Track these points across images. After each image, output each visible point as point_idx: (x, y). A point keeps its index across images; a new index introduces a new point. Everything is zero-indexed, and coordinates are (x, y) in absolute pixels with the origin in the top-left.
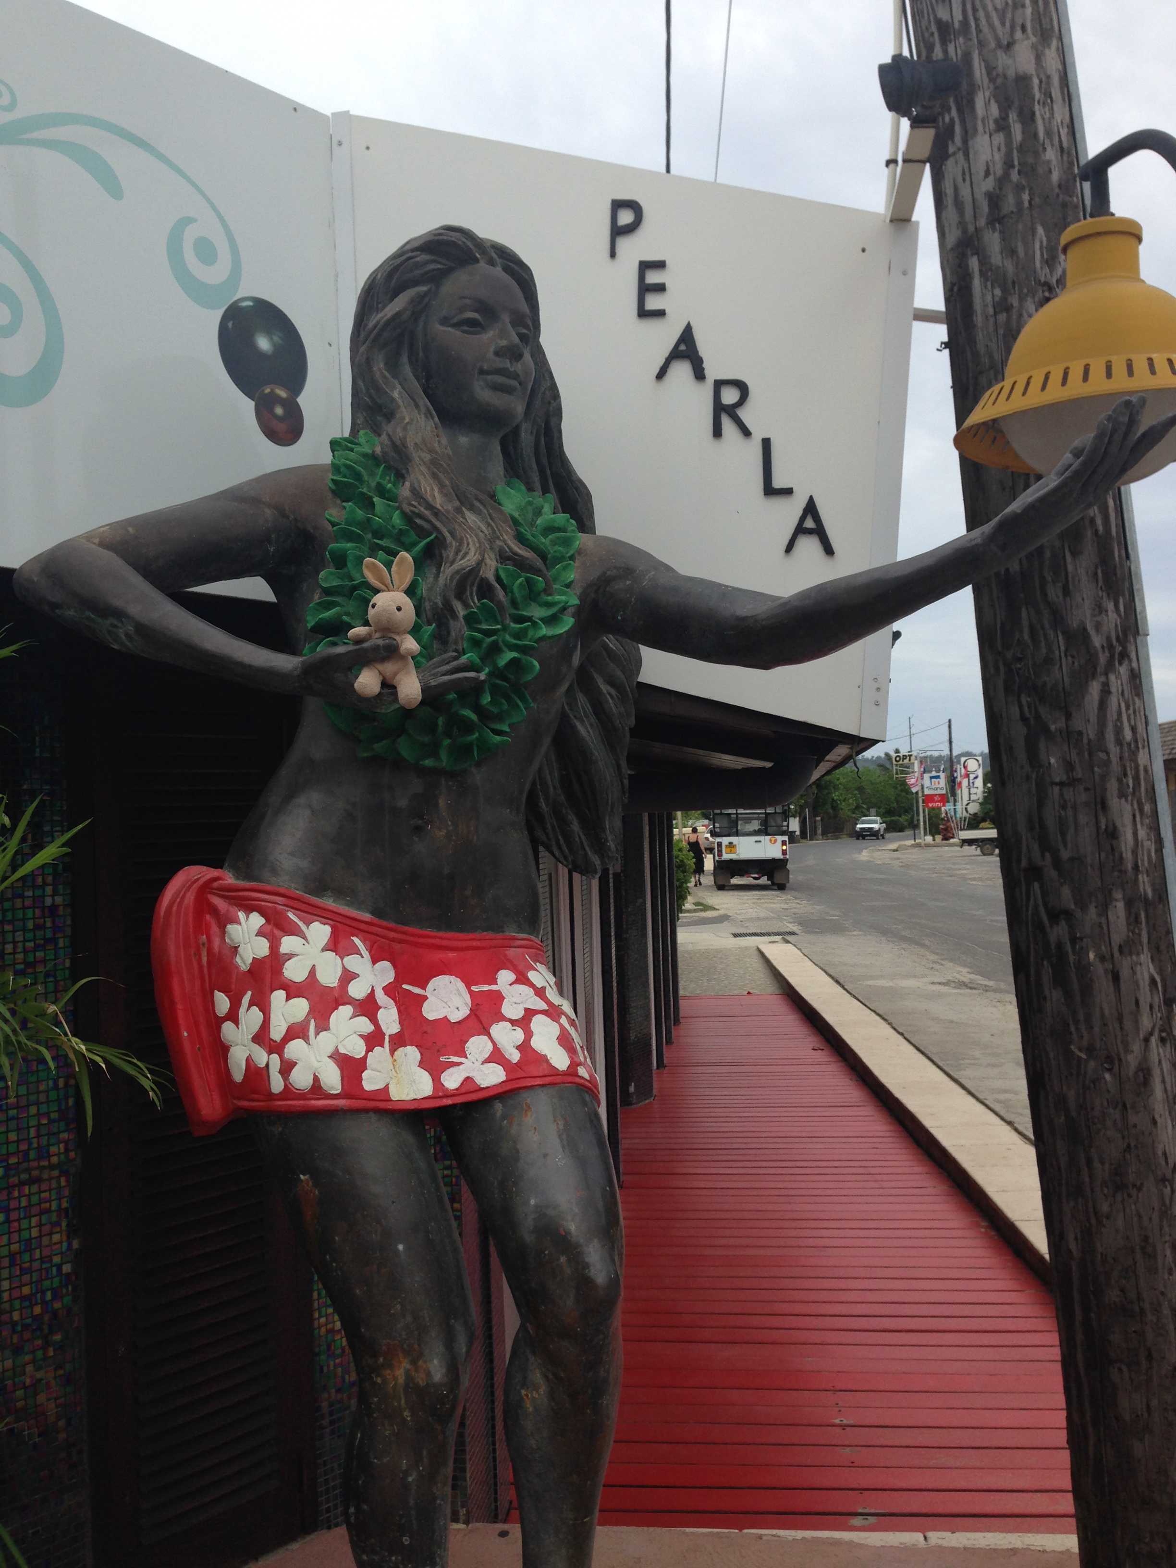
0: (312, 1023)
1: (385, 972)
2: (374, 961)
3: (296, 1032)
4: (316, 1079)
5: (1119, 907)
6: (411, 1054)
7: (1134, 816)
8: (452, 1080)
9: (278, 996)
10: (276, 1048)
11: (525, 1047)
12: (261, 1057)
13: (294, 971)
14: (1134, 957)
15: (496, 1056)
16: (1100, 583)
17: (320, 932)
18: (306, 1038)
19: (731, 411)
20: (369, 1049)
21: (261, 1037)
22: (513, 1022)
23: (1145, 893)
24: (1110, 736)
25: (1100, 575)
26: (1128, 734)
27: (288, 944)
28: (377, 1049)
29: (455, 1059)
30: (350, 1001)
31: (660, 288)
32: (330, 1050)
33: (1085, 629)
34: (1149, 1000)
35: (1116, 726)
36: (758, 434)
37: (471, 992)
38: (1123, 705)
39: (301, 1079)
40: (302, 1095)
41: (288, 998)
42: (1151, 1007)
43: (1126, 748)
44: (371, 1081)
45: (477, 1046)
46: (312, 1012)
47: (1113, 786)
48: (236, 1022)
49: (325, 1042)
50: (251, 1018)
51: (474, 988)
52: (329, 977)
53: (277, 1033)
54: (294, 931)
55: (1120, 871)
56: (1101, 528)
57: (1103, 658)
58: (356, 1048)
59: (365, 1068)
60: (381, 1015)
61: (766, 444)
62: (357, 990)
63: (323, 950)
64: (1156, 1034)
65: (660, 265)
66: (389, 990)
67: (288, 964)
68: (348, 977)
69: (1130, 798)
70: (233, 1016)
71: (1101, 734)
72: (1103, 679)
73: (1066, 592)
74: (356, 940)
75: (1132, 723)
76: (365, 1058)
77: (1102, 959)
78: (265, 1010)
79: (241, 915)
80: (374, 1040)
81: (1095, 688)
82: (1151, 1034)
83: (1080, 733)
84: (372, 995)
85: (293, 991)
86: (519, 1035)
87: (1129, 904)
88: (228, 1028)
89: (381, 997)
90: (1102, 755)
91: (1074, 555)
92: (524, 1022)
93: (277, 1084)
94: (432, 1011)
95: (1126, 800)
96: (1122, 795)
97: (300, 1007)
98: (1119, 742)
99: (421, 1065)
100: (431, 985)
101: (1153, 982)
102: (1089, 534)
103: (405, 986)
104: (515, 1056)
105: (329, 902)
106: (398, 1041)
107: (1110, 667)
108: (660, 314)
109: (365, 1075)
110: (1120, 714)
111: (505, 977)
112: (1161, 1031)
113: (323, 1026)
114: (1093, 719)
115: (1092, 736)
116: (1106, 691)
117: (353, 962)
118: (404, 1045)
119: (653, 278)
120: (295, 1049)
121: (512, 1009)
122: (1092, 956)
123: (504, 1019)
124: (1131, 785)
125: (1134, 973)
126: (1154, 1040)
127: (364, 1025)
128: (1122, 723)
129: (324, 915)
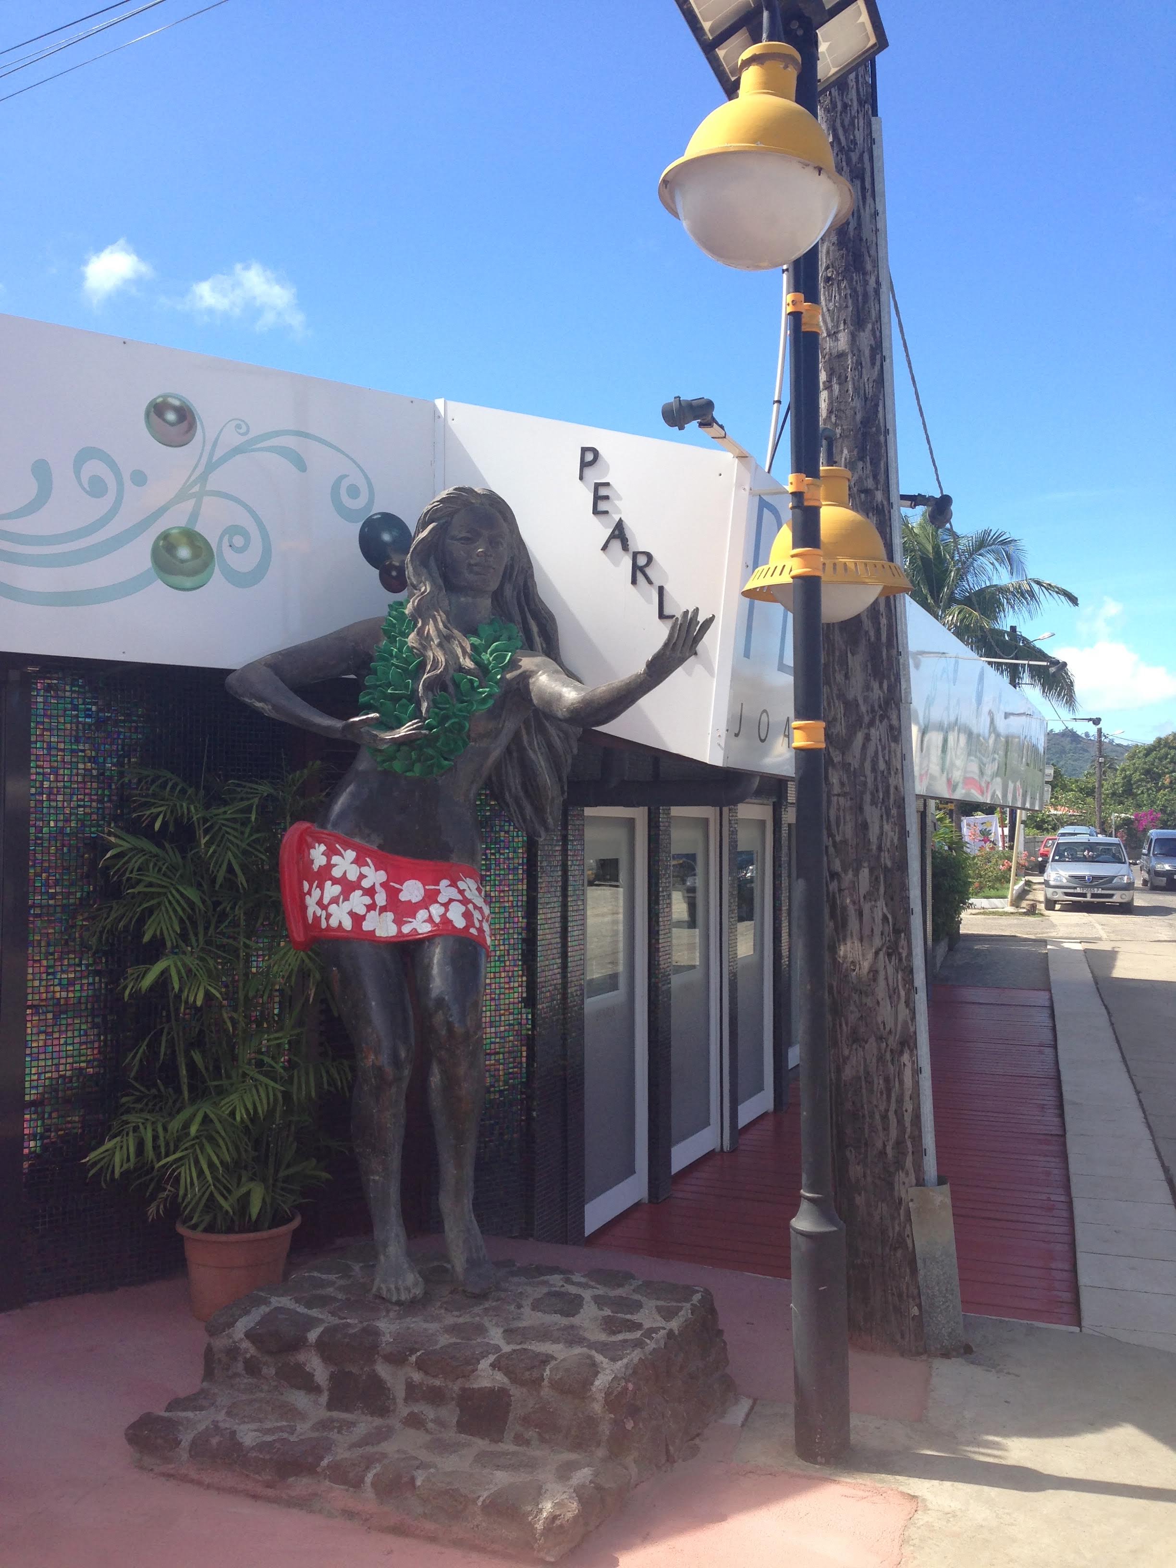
0: (342, 897)
1: (382, 876)
2: (377, 870)
3: (335, 900)
4: (340, 923)
5: (865, 873)
6: (390, 916)
7: (882, 816)
8: (406, 929)
9: (328, 883)
10: (324, 907)
11: (444, 917)
12: (319, 912)
13: (337, 873)
14: (873, 903)
15: (430, 920)
16: (869, 671)
17: (351, 855)
18: (338, 904)
19: (642, 570)
20: (368, 911)
21: (320, 903)
22: (442, 905)
23: (885, 864)
24: (868, 765)
25: (870, 666)
26: (882, 766)
27: (335, 859)
28: (372, 912)
29: (410, 920)
30: (362, 888)
31: (607, 498)
32: (349, 910)
33: (856, 700)
34: (881, 929)
35: (873, 761)
36: (657, 583)
37: (425, 889)
38: (880, 748)
39: (334, 923)
40: (333, 930)
41: (333, 885)
42: (882, 934)
43: (879, 775)
44: (367, 926)
45: (422, 914)
46: (342, 893)
47: (868, 798)
48: (310, 896)
49: (346, 906)
50: (316, 893)
51: (427, 887)
52: (352, 876)
53: (326, 901)
54: (339, 854)
55: (868, 850)
56: (873, 639)
57: (866, 719)
58: (361, 911)
59: (364, 919)
60: (377, 897)
61: (661, 590)
62: (366, 884)
63: (352, 863)
64: (884, 949)
65: (607, 484)
66: (383, 885)
67: (334, 869)
68: (362, 876)
69: (879, 805)
70: (309, 893)
71: (862, 764)
72: (866, 731)
73: (847, 677)
74: (368, 860)
75: (887, 758)
76: (365, 916)
77: (854, 903)
78: (322, 890)
79: (317, 845)
80: (371, 907)
81: (860, 737)
82: (880, 950)
83: (850, 764)
84: (373, 887)
85: (335, 881)
86: (442, 910)
87: (872, 870)
88: (307, 897)
89: (378, 888)
90: (863, 778)
91: (853, 654)
92: (446, 905)
93: (324, 925)
94: (403, 897)
95: (877, 807)
96: (874, 803)
97: (337, 889)
98: (874, 769)
99: (394, 921)
100: (406, 884)
101: (885, 919)
102: (864, 641)
103: (392, 884)
104: (437, 920)
105: (357, 840)
106: (383, 909)
107: (871, 724)
108: (606, 512)
109: (364, 923)
110: (876, 753)
111: (444, 883)
112: (888, 948)
113: (347, 899)
114: (858, 756)
115: (857, 766)
116: (867, 738)
117: (365, 870)
118: (386, 911)
119: (603, 492)
120: (333, 908)
121: (442, 898)
122: (848, 901)
123: (438, 902)
124: (881, 797)
125: (872, 912)
126: (881, 954)
127: (367, 900)
128: (878, 759)
129: (354, 847)
